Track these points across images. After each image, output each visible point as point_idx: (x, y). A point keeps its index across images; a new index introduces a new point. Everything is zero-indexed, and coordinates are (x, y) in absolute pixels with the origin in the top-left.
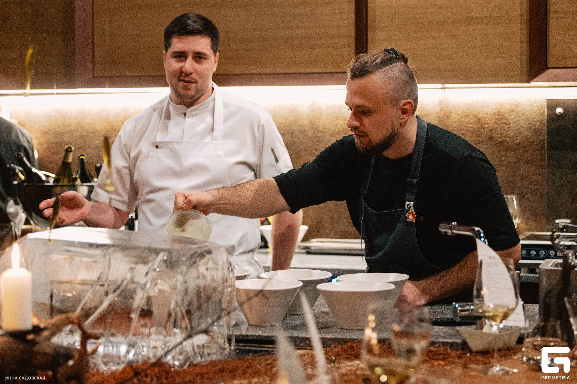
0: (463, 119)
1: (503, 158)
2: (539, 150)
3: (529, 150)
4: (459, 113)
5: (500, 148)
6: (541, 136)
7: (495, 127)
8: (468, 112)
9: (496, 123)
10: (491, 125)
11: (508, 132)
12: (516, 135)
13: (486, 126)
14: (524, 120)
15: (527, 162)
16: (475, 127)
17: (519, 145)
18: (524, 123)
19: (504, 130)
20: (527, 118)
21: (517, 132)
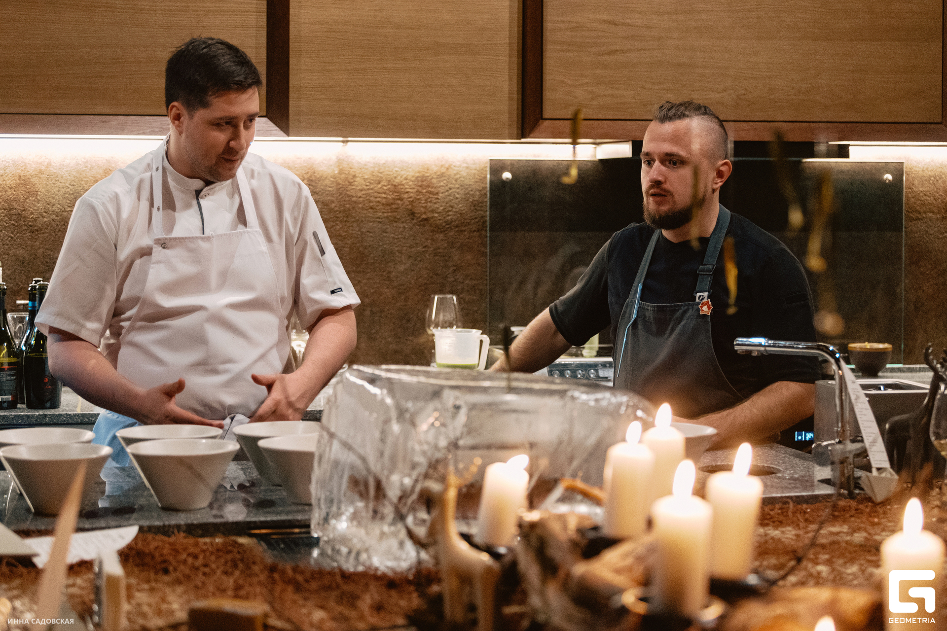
0: (372, 186)
1: (429, 241)
2: (478, 231)
3: (465, 231)
4: (366, 177)
5: (427, 228)
6: (482, 210)
7: (418, 197)
8: (380, 175)
9: (418, 191)
10: (412, 195)
11: (436, 206)
12: (446, 210)
13: (405, 196)
14: (458, 188)
15: (461, 248)
16: (389, 197)
17: (451, 222)
18: (458, 193)
19: (430, 202)
20: (462, 186)
21: (448, 205)
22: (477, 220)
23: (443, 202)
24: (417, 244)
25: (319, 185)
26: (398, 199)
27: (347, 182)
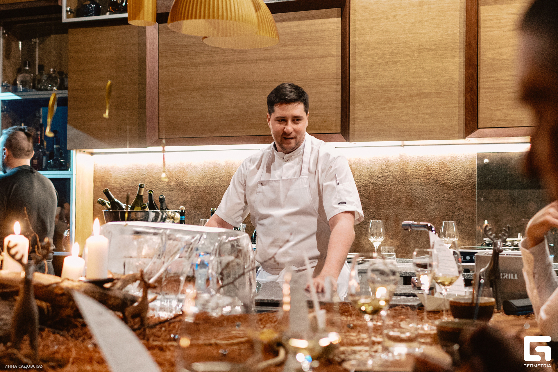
0: (416, 168)
1: (446, 195)
2: (471, 189)
3: (464, 189)
4: (414, 163)
5: (444, 188)
6: (473, 179)
7: (440, 173)
8: (420, 162)
10: (437, 171)
11: (449, 177)
12: (454, 179)
13: (433, 172)
14: (461, 168)
15: (463, 197)
16: (425, 173)
17: (457, 185)
18: (461, 170)
19: (446, 175)
20: (462, 167)
21: (455, 176)
22: (470, 184)
23: (453, 175)
24: (439, 196)
25: (391, 167)
26: (429, 174)
27: (404, 166)
